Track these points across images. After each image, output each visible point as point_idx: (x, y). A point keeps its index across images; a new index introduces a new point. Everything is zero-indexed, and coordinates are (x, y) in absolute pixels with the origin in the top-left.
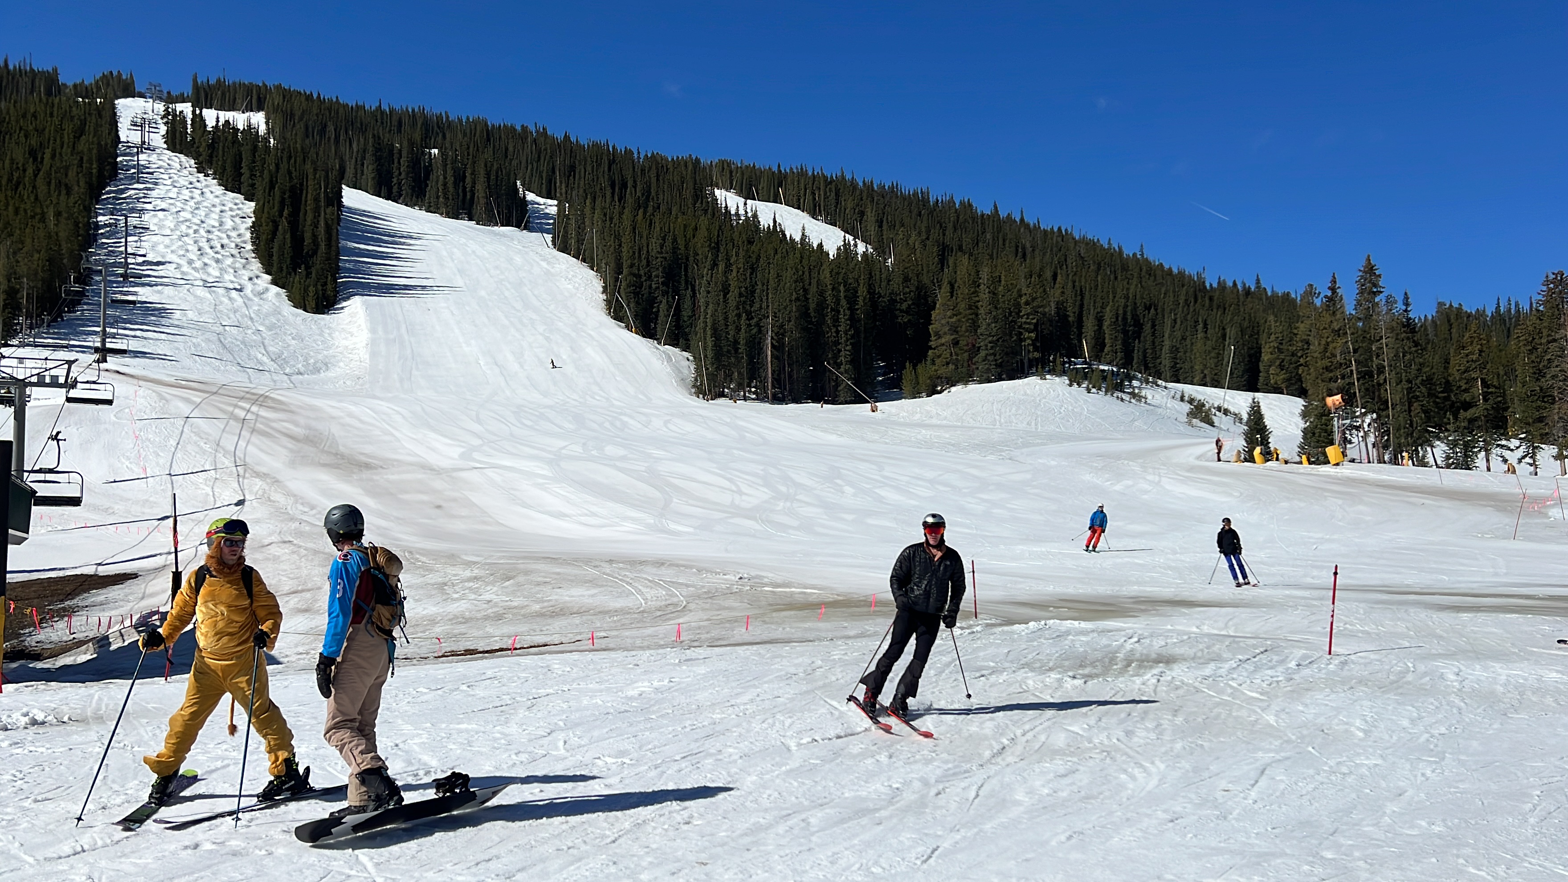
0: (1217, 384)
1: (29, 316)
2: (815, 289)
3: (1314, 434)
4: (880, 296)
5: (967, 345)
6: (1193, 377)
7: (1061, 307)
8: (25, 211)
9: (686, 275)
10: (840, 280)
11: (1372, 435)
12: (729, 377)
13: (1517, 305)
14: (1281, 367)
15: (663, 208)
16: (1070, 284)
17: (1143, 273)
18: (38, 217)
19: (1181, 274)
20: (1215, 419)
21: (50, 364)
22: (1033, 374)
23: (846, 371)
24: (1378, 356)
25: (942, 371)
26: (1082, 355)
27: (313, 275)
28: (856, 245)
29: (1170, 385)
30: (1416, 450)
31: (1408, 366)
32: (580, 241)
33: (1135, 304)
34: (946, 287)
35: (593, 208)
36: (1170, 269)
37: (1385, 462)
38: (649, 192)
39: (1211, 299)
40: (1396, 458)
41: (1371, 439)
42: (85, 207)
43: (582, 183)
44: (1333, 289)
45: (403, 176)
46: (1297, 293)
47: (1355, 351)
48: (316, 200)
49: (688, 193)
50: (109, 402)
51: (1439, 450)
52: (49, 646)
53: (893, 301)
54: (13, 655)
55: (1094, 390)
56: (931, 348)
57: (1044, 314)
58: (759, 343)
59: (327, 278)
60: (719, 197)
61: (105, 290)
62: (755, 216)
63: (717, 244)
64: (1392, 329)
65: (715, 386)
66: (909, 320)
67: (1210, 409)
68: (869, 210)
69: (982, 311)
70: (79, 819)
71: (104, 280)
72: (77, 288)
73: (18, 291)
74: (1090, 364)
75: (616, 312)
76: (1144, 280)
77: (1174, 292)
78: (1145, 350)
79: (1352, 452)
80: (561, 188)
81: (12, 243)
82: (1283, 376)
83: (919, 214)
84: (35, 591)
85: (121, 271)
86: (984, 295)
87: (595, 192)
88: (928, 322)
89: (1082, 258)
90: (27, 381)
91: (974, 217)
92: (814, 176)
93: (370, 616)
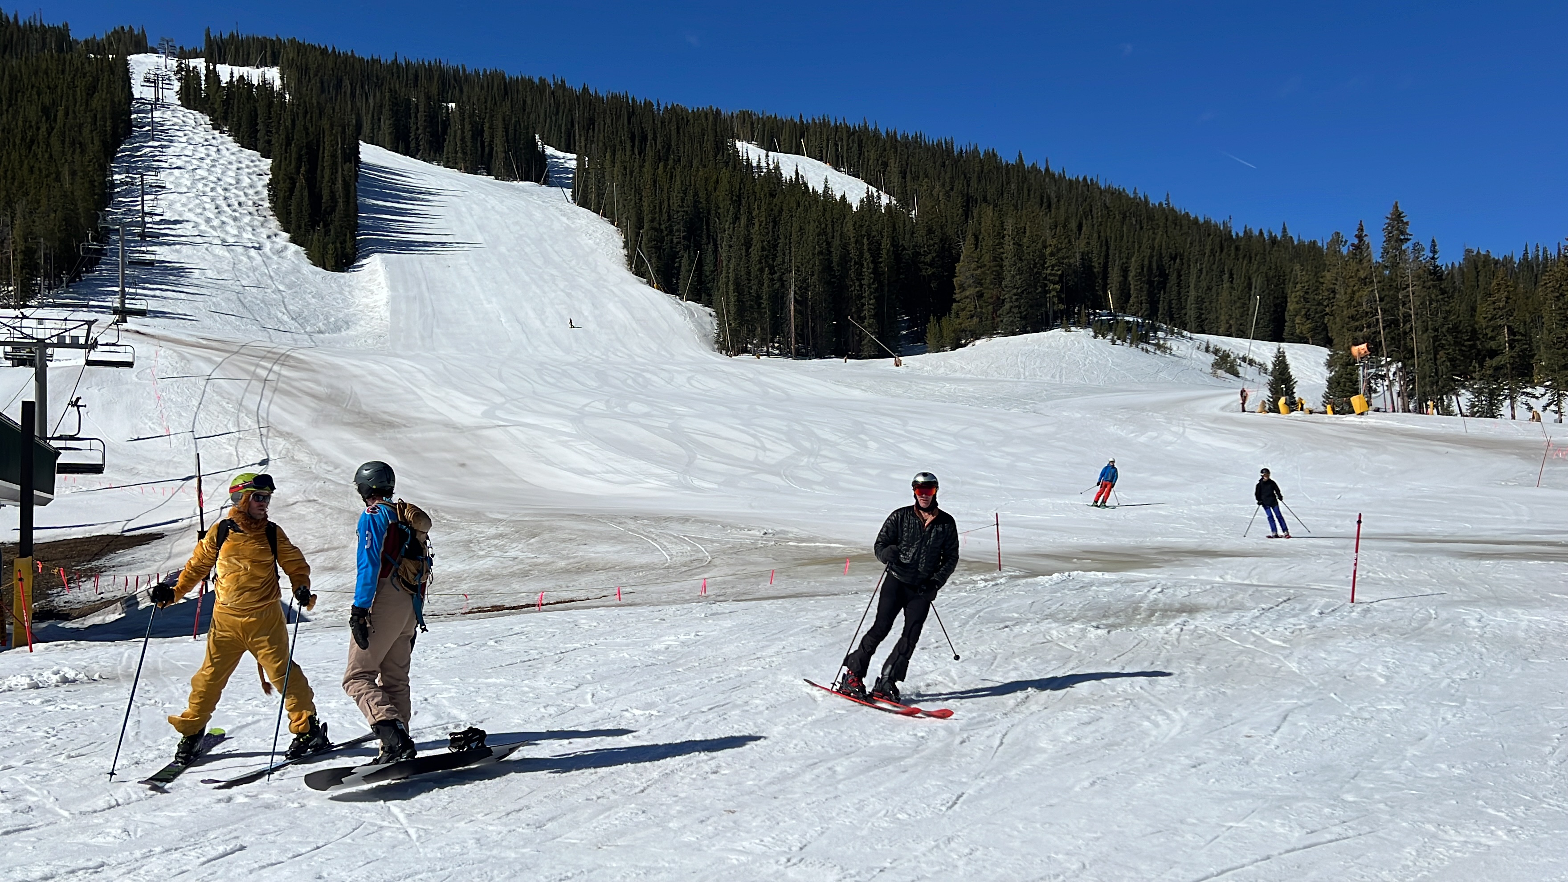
0: (1242, 334)
1: (47, 276)
2: (838, 242)
3: (1339, 383)
4: (904, 249)
5: (992, 298)
6: (1218, 328)
7: (1086, 258)
8: (40, 170)
9: (708, 229)
10: (863, 233)
11: (1397, 384)
12: (752, 333)
13: (1545, 251)
14: (1307, 316)
15: (683, 161)
16: (1095, 235)
17: (1169, 223)
18: (53, 176)
19: (1207, 223)
20: (1239, 369)
21: (70, 325)
22: (1058, 327)
23: (870, 326)
24: (1404, 304)
25: (967, 324)
26: (1107, 307)
27: (332, 232)
28: (879, 197)
29: (1196, 336)
30: (1442, 399)
31: (1434, 314)
32: (600, 195)
33: (1161, 254)
34: (970, 239)
35: (613, 162)
36: (1196, 218)
37: (1409, 411)
38: (670, 146)
39: (1237, 248)
40: (1421, 407)
41: (1396, 388)
42: (100, 165)
43: (601, 137)
44: (1360, 237)
45: (420, 131)
46: (1323, 241)
47: (1381, 300)
48: (334, 156)
49: (709, 146)
50: (130, 365)
51: (1465, 398)
52: (77, 606)
53: (917, 254)
54: (40, 616)
55: (1118, 342)
56: (956, 302)
57: (1070, 265)
58: (782, 297)
59: (346, 235)
60: (740, 149)
61: (123, 250)
62: (777, 168)
63: (739, 197)
64: (1419, 277)
65: (738, 342)
66: (933, 273)
67: (1235, 360)
68: (892, 161)
69: (1006, 263)
70: (112, 774)
71: (122, 239)
72: (94, 246)
73: (35, 251)
74: (1115, 316)
75: (637, 268)
76: (1170, 230)
77: (1200, 241)
78: (1170, 301)
79: (1377, 402)
80: (580, 141)
81: (28, 203)
82: (1308, 325)
83: (943, 165)
84: (62, 552)
85: (138, 230)
86: (1009, 246)
87: (615, 146)
88: (953, 274)
89: (1108, 208)
90: (48, 341)
91: (998, 167)
92: (836, 127)
93: (397, 570)
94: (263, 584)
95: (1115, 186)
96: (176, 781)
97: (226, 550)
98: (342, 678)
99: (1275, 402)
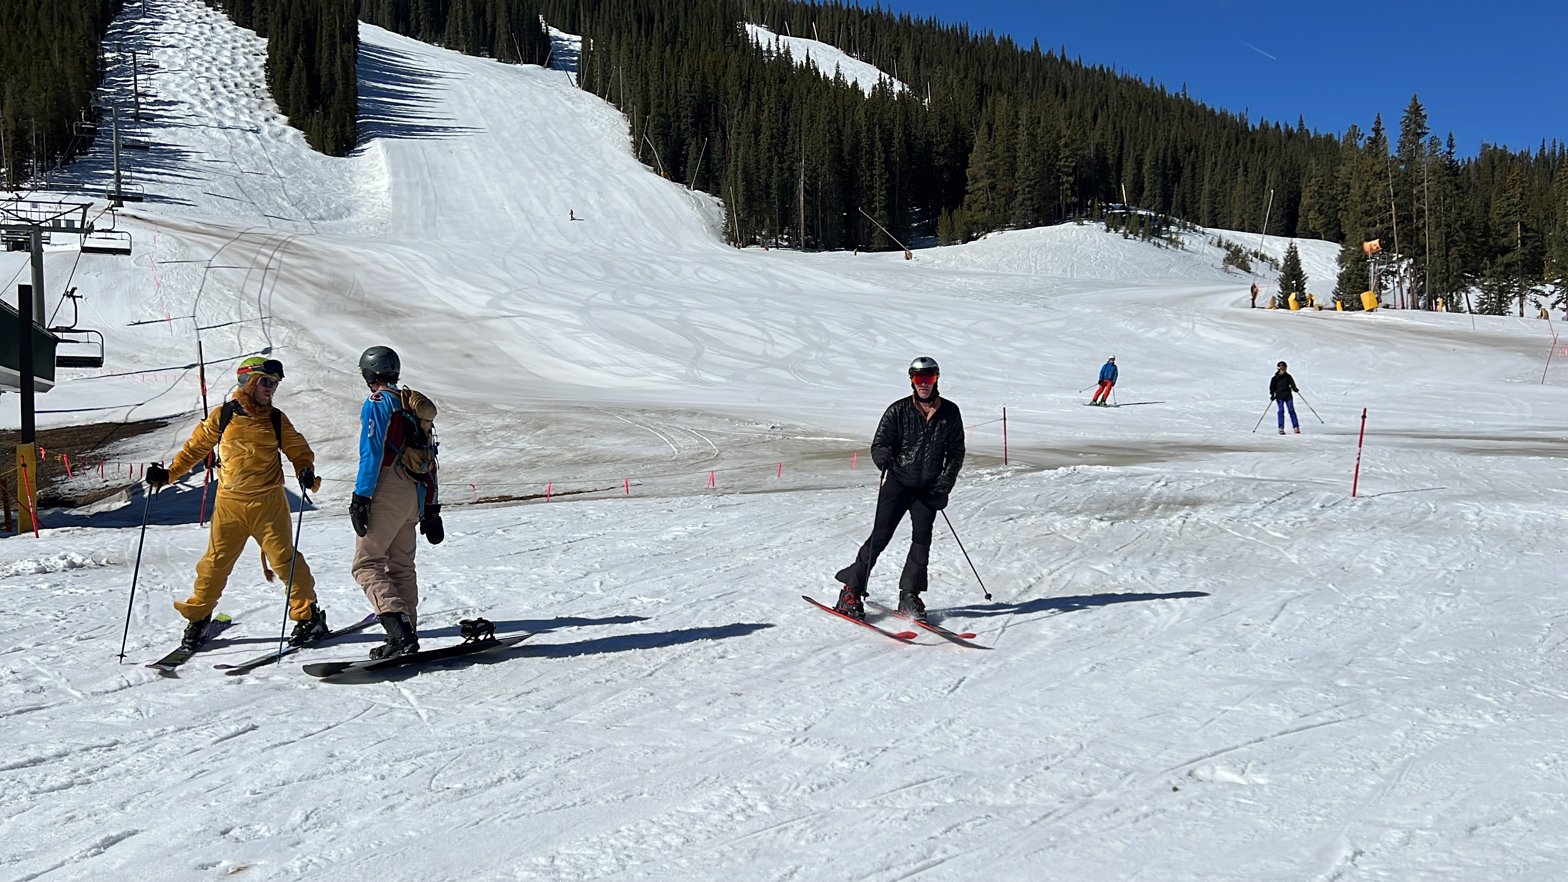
0: (1254, 229)
1: (39, 158)
2: (849, 131)
3: (1349, 279)
4: (916, 138)
5: (1004, 189)
6: (1231, 222)
7: (1100, 150)
8: (28, 47)
9: (716, 116)
10: (875, 121)
11: (1407, 281)
12: (761, 224)
13: (1562, 147)
14: (1320, 211)
15: (691, 44)
16: (1110, 127)
17: (1185, 114)
18: (42, 53)
19: (1224, 114)
20: (1251, 265)
21: (65, 208)
22: (1070, 220)
23: (881, 217)
24: (1418, 199)
25: (979, 217)
26: (1120, 200)
27: (332, 116)
28: (892, 84)
29: (1208, 230)
30: (1451, 296)
31: (1448, 210)
32: (606, 79)
33: (1176, 146)
34: (984, 128)
35: (619, 44)
36: (1213, 111)
37: (1418, 308)
38: (677, 28)
39: (1253, 141)
40: (1430, 303)
41: (1407, 285)
42: (90, 42)
43: (607, 19)
44: (1377, 131)
45: (420, 11)
46: (1340, 136)
47: (1396, 195)
48: (332, 36)
49: (717, 28)
50: (127, 252)
51: (1474, 295)
52: (82, 494)
53: (929, 144)
54: (46, 502)
55: (1131, 236)
56: (968, 193)
57: (1083, 157)
58: (792, 188)
59: (345, 118)
60: (749, 32)
61: (117, 131)
62: (788, 52)
63: (748, 82)
64: (1435, 172)
65: (746, 233)
66: (946, 164)
67: (1246, 255)
68: (906, 46)
69: (1019, 154)
70: (122, 656)
71: (115, 120)
72: (88, 125)
73: (26, 132)
74: (1128, 209)
75: (644, 155)
76: (1185, 121)
77: (1216, 133)
78: (1184, 194)
79: (1386, 298)
80: (585, 21)
81: (17, 81)
82: (1322, 220)
83: (958, 51)
84: (65, 440)
85: (132, 111)
86: (1023, 137)
87: (620, 27)
88: (965, 165)
89: (1123, 98)
90: (43, 225)
91: (1014, 54)
92: (849, 10)
93: (400, 459)
94: (268, 468)
95: (1132, 76)
96: (187, 664)
97: (230, 433)
98: (351, 565)
99: (1285, 298)
